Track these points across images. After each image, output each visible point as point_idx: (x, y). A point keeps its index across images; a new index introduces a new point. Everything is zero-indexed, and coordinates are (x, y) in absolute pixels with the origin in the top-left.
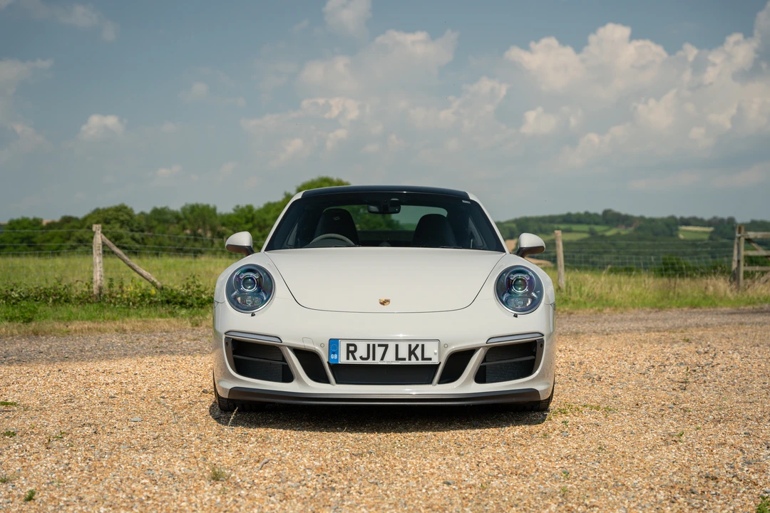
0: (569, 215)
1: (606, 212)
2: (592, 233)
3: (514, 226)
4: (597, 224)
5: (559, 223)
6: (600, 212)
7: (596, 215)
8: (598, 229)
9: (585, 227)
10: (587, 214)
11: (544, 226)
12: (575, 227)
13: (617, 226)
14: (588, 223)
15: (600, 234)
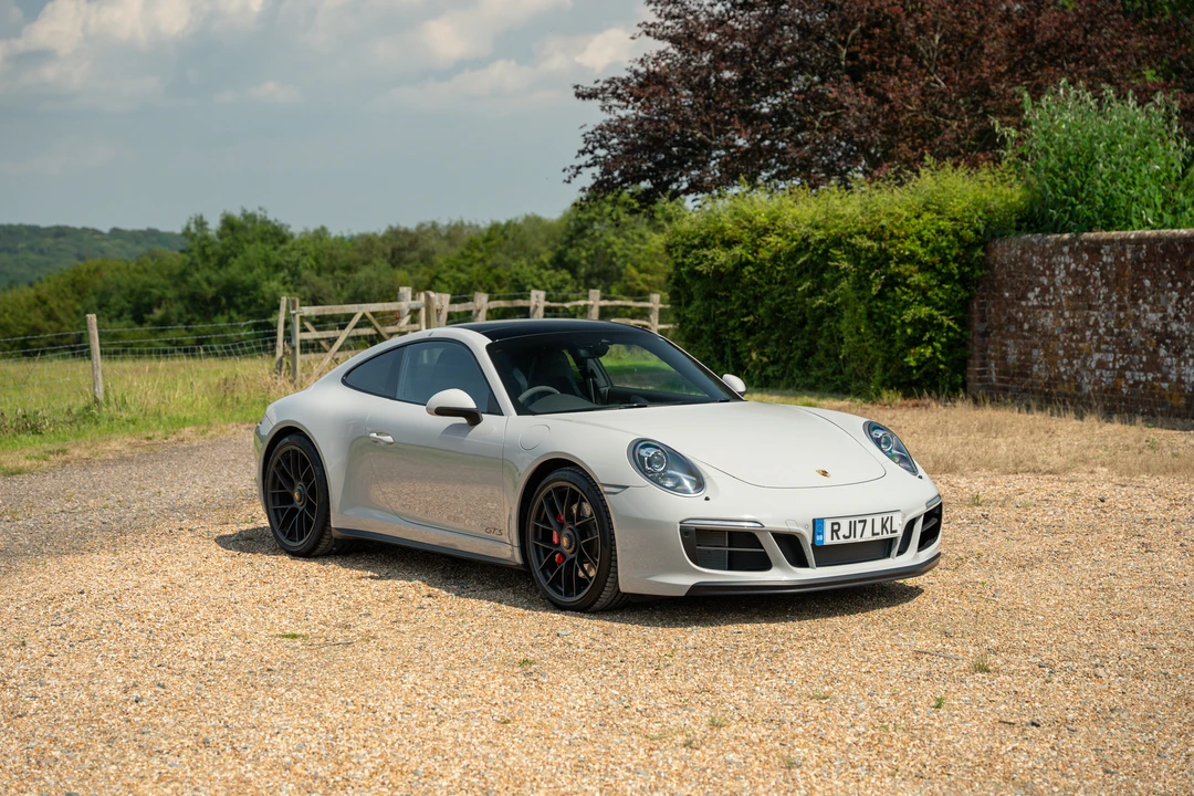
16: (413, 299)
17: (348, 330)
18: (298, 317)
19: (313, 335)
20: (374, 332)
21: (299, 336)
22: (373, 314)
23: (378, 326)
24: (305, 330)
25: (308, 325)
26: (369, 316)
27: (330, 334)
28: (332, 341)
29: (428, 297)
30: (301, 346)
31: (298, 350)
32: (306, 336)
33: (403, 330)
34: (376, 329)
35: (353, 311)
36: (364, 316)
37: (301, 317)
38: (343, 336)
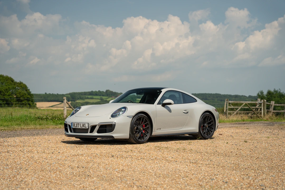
0: (92, 91)
1: (107, 91)
2: (101, 99)
3: (69, 96)
4: (103, 96)
5: (88, 95)
6: (105, 91)
7: (103, 92)
8: (104, 97)
9: (99, 97)
10: (99, 91)
11: (82, 96)
12: (95, 97)
13: (111, 97)
14: (100, 96)
15: (105, 100)
16: (261, 101)
17: (241, 107)
18: (228, 103)
19: (232, 107)
20: (248, 108)
21: (228, 107)
22: (248, 103)
23: (250, 106)
24: (229, 106)
25: (231, 105)
26: (247, 104)
27: (237, 107)
28: (237, 109)
29: (264, 101)
30: (229, 110)
31: (228, 110)
32: (230, 107)
33: (257, 108)
34: (249, 107)
35: (243, 103)
36: (246, 104)
37: (229, 103)
38: (240, 108)
